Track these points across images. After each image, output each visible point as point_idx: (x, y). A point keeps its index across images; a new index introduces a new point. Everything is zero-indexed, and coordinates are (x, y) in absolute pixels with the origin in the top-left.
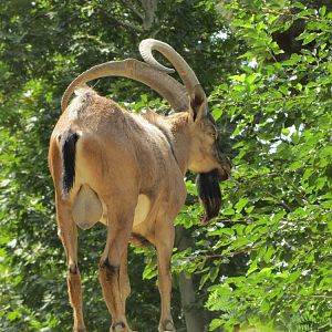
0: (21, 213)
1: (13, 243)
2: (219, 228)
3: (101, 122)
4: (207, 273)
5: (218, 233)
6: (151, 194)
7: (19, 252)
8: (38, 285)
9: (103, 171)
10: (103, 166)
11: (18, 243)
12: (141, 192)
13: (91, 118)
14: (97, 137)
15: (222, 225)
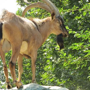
0: (53, 49)
1: (51, 58)
2: (87, 50)
3: (10, 19)
4: (83, 64)
5: (87, 51)
6: (28, 41)
7: (53, 61)
8: (60, 71)
9: (11, 34)
10: (11, 32)
11: (53, 58)
12: (23, 41)
13: (6, 18)
14: (9, 23)
15: (88, 49)
